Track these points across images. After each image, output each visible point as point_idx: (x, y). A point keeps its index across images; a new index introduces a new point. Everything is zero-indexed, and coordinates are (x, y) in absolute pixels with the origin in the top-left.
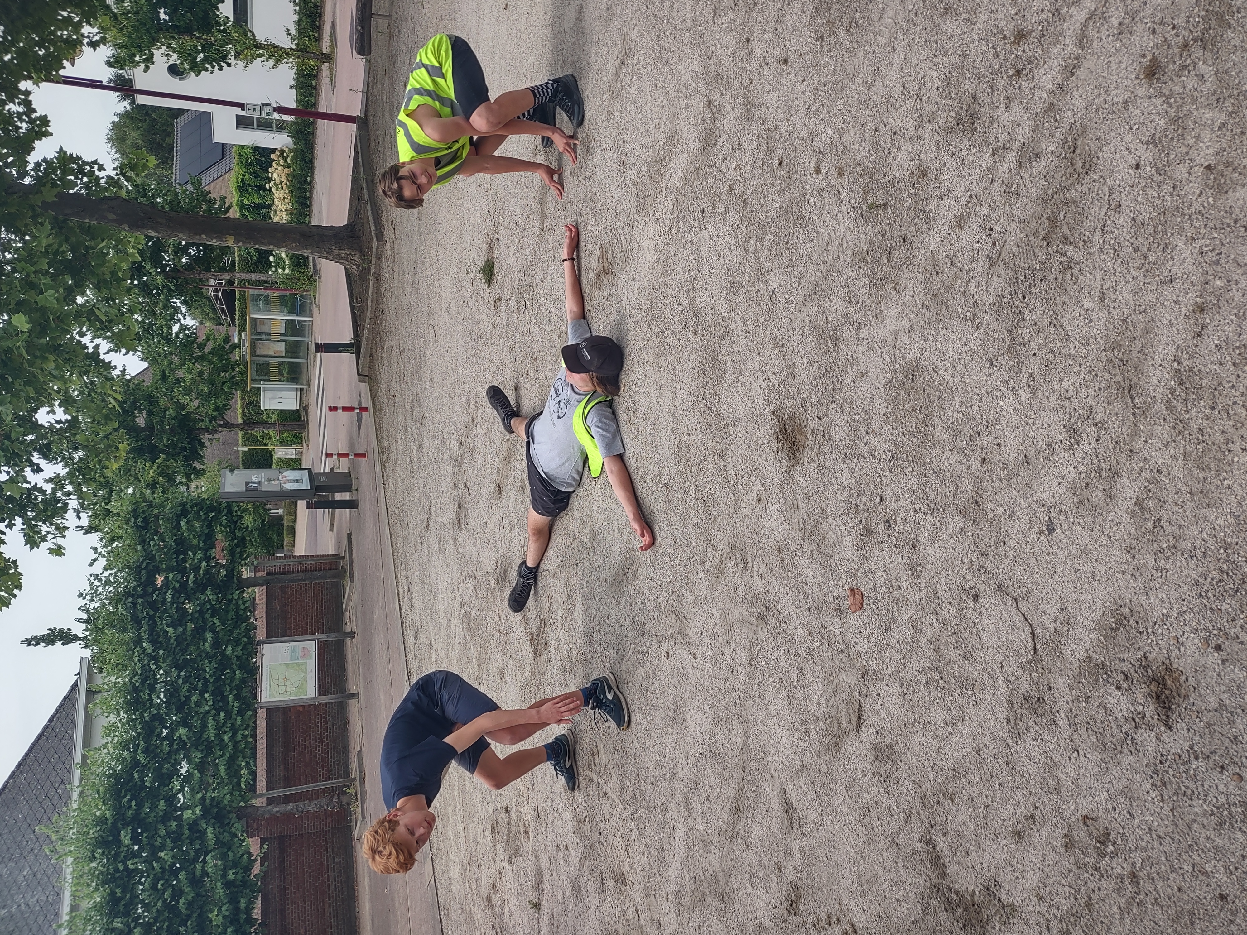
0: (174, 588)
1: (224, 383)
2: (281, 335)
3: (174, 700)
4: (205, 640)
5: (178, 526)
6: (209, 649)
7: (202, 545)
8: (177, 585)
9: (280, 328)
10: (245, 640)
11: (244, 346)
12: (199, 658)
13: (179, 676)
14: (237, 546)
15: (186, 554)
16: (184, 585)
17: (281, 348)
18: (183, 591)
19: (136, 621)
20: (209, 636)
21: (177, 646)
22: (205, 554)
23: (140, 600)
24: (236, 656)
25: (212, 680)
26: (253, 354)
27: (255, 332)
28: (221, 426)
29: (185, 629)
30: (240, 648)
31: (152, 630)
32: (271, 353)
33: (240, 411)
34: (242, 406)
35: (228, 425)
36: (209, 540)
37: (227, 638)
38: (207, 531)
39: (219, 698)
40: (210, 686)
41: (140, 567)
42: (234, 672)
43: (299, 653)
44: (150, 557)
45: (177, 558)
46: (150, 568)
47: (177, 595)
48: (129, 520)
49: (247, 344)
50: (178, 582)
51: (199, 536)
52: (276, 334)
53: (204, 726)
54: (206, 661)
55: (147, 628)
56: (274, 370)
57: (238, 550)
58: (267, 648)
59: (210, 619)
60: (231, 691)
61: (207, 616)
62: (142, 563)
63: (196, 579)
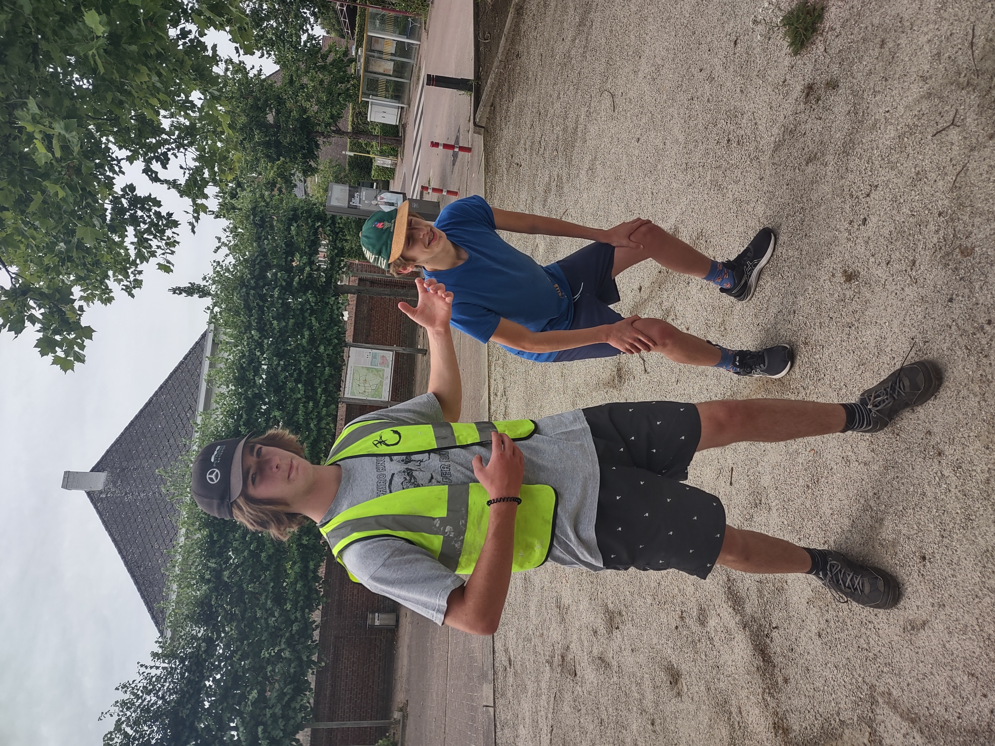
0: (281, 285)
1: (339, 94)
2: (392, 54)
3: (273, 383)
4: (303, 336)
5: (288, 229)
6: (305, 344)
7: (307, 250)
8: (284, 284)
9: (391, 48)
10: (336, 341)
11: (359, 61)
12: (297, 350)
13: (279, 364)
14: (337, 255)
15: (293, 255)
16: (290, 283)
17: (389, 67)
18: (287, 289)
19: (248, 308)
20: (307, 333)
21: (279, 336)
22: (310, 259)
23: (252, 292)
24: (327, 355)
25: (305, 372)
26: (366, 70)
27: (370, 49)
28: (334, 131)
29: (287, 323)
30: (331, 348)
31: (260, 319)
32: (381, 71)
33: (350, 119)
34: (353, 115)
35: (339, 132)
36: (314, 245)
37: (321, 336)
38: (313, 238)
39: (310, 388)
40: (303, 376)
41: (254, 261)
42: (325, 367)
43: (379, 360)
44: (263, 253)
45: (286, 258)
46: (263, 264)
47: (283, 291)
48: (249, 216)
49: (362, 60)
50: (285, 280)
51: (306, 241)
52: (387, 54)
53: (296, 410)
54: (302, 355)
55: (256, 316)
56: (382, 87)
57: (338, 259)
58: (353, 351)
59: (309, 318)
60: (320, 384)
61: (307, 315)
62: (257, 257)
63: (300, 280)
